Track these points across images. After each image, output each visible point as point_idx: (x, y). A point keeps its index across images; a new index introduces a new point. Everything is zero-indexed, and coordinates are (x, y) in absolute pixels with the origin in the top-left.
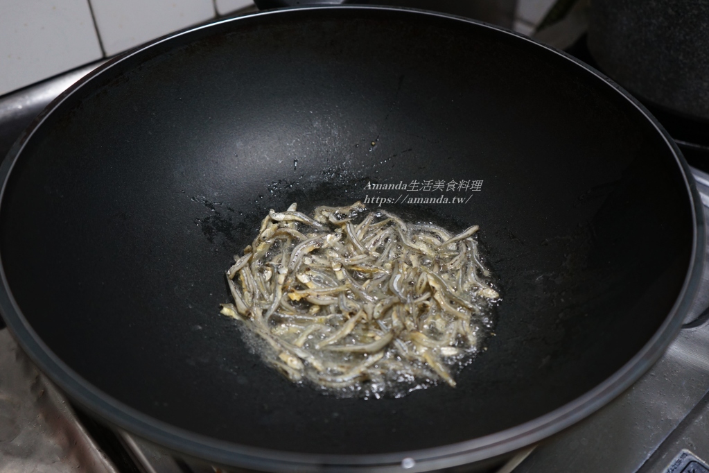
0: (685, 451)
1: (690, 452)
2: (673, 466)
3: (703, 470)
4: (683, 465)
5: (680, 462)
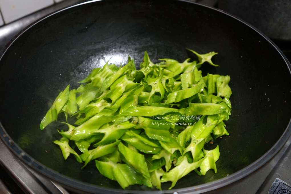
0: (277, 179)
1: (279, 179)
2: (273, 185)
3: (286, 186)
4: (277, 185)
5: (276, 183)
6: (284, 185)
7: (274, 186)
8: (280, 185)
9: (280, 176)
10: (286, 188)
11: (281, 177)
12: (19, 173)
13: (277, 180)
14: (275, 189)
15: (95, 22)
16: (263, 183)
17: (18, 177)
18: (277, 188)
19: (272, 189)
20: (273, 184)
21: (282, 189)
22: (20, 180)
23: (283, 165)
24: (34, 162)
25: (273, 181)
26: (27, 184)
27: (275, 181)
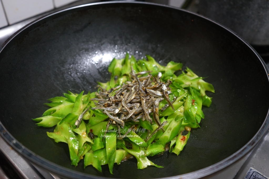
1: (253, 168)
3: (259, 175)
4: (251, 174)
5: (250, 172)
6: (258, 174)
7: (249, 175)
8: (254, 173)
9: (253, 166)
10: (260, 177)
11: (255, 167)
12: (15, 159)
13: (251, 169)
14: (249, 177)
15: (90, 23)
16: (239, 171)
17: (14, 163)
18: (251, 177)
19: (246, 177)
20: (247, 172)
21: (255, 178)
22: (16, 165)
23: (256, 156)
24: (24, 149)
25: (248, 170)
26: (21, 170)
27: (249, 170)
